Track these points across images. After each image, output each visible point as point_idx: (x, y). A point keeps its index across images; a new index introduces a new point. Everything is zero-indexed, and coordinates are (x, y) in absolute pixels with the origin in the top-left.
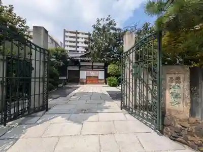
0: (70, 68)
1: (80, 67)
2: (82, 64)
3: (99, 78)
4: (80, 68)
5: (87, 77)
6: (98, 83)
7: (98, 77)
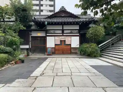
0: (34, 34)
1: (47, 31)
2: (49, 28)
3: (72, 46)
4: (46, 33)
5: (56, 45)
6: (71, 53)
7: (70, 45)
